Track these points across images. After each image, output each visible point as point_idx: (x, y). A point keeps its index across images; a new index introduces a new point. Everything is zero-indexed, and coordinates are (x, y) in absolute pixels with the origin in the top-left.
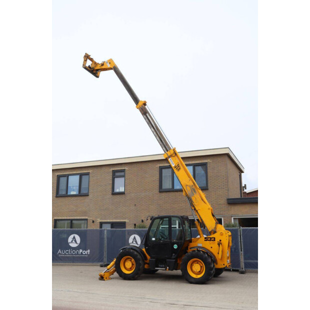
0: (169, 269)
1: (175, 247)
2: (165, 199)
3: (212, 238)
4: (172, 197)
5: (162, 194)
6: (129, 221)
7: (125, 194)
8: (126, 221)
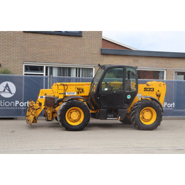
1: (129, 97)
2: (31, 41)
3: (151, 88)
4: (40, 40)
5: (28, 35)
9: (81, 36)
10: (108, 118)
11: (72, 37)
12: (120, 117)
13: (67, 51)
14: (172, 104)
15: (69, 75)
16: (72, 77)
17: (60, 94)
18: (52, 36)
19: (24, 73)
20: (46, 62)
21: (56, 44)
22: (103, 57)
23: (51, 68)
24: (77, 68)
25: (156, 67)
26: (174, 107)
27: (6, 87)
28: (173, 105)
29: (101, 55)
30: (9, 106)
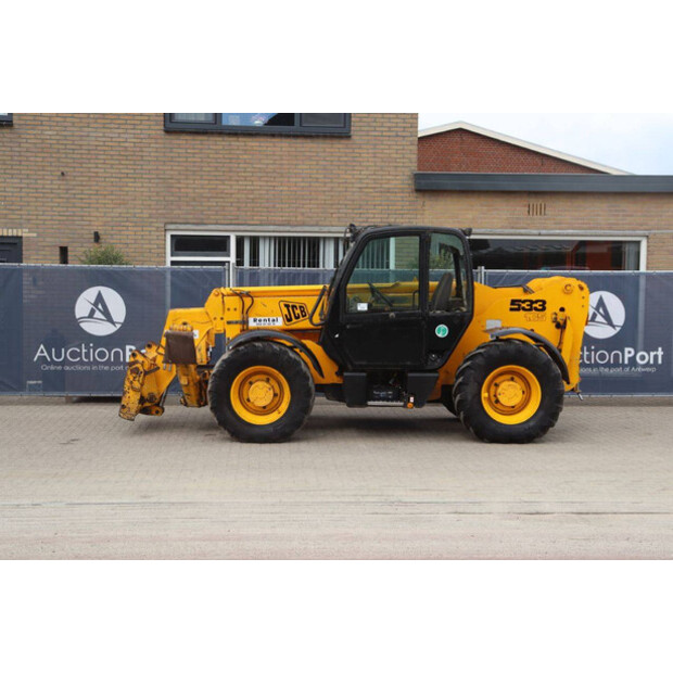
1: (442, 331)
2: (189, 160)
3: (537, 301)
4: (216, 156)
5: (178, 142)
6: (35, 235)
7: (16, 127)
8: (24, 235)
9: (348, 137)
10: (370, 403)
11: (316, 140)
12: (412, 399)
13: (302, 184)
14: (652, 354)
15: (314, 262)
16: (321, 268)
17: (229, 323)
18: (255, 139)
19: (169, 258)
20: (234, 222)
21: (267, 164)
22: (420, 200)
23: (255, 242)
24: (336, 240)
25: (610, 229)
26: (660, 362)
27: (96, 304)
28: (656, 357)
29: (415, 194)
30: (108, 363)
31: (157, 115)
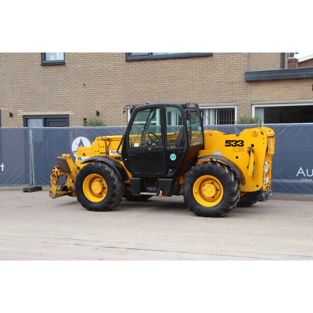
0: (163, 194)
1: (173, 157)
6: (74, 113)
7: (66, 64)
8: (70, 114)
17: (101, 153)
22: (250, 87)
29: (247, 84)
31: (122, 53)
